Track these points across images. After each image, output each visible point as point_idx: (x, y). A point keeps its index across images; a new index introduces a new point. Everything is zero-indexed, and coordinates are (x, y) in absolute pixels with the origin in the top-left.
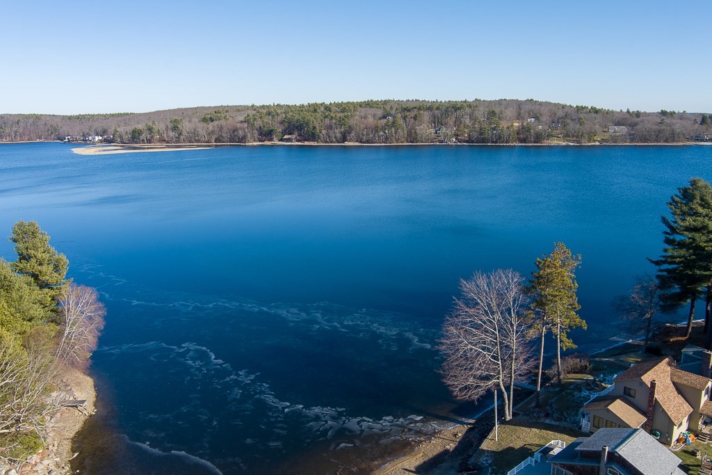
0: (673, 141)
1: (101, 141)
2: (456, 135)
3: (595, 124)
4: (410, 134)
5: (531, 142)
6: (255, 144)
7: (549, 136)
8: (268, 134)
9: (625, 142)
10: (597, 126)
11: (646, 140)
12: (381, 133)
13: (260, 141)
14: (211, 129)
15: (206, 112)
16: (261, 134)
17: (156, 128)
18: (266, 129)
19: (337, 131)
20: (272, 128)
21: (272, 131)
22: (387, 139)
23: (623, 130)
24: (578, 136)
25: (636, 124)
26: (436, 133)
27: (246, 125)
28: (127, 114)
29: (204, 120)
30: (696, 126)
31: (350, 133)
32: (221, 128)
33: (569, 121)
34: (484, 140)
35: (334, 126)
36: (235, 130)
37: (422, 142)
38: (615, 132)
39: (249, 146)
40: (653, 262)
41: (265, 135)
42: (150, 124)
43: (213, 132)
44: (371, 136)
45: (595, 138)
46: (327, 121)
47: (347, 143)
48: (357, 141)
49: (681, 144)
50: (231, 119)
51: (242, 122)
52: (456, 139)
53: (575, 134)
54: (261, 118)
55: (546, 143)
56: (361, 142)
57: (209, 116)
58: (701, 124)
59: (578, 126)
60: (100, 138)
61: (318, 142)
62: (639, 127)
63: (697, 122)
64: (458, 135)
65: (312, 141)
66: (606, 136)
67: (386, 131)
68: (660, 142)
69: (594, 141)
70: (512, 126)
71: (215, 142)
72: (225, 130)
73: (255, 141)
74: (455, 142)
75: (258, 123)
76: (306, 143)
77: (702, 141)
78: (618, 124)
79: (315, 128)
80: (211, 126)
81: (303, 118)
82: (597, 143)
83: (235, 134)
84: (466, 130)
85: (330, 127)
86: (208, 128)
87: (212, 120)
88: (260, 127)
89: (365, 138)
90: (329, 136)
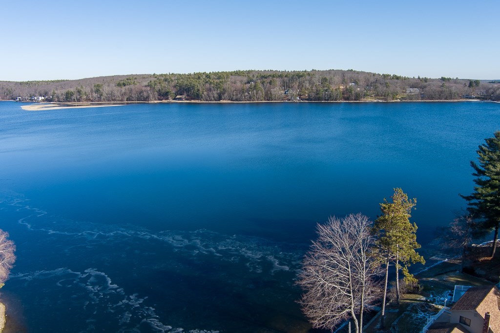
0: (451, 99)
1: (43, 101)
2: (300, 95)
3: (396, 87)
4: (267, 94)
5: (352, 100)
6: (156, 102)
7: (365, 95)
8: (165, 95)
9: (418, 99)
10: (398, 88)
11: (432, 98)
12: (246, 94)
13: (159, 100)
14: (123, 91)
15: (120, 79)
16: (160, 95)
17: (83, 91)
18: (163, 91)
19: (215, 92)
20: (168, 90)
21: (168, 92)
22: (250, 98)
23: (416, 91)
24: (385, 96)
25: (425, 87)
26: (285, 93)
27: (149, 88)
28: (64, 81)
29: (119, 85)
30: (466, 88)
31: (224, 94)
32: (131, 91)
33: (379, 85)
34: (319, 99)
35: (212, 89)
36: (141, 92)
37: (275, 100)
38: (411, 92)
39: (151, 103)
40: (464, 197)
41: (163, 96)
42: (79, 88)
43: (125, 94)
44: (239, 96)
45: (397, 97)
46: (208, 85)
47: (222, 101)
48: (229, 100)
49: (456, 100)
50: (138, 84)
51: (146, 86)
52: (300, 98)
53: (383, 94)
54: (160, 83)
55: (363, 100)
56: (232, 100)
57: (122, 82)
58: (469, 87)
59: (385, 88)
60: (43, 98)
61: (201, 101)
62: (427, 89)
63: (466, 85)
64: (301, 95)
65: (197, 100)
66: (405, 95)
67: (250, 93)
68: (442, 99)
69: (397, 99)
70: (339, 88)
71: (127, 101)
72: (134, 92)
73: (155, 100)
74: (299, 100)
75: (158, 87)
76: (193, 101)
77: (470, 98)
78: (412, 87)
79: (198, 90)
80: (123, 89)
81: (190, 83)
82: (399, 101)
83: (141, 95)
84: (306, 91)
85: (210, 90)
86: (121, 91)
87: (124, 85)
88: (159, 90)
89: (234, 98)
90: (209, 96)
